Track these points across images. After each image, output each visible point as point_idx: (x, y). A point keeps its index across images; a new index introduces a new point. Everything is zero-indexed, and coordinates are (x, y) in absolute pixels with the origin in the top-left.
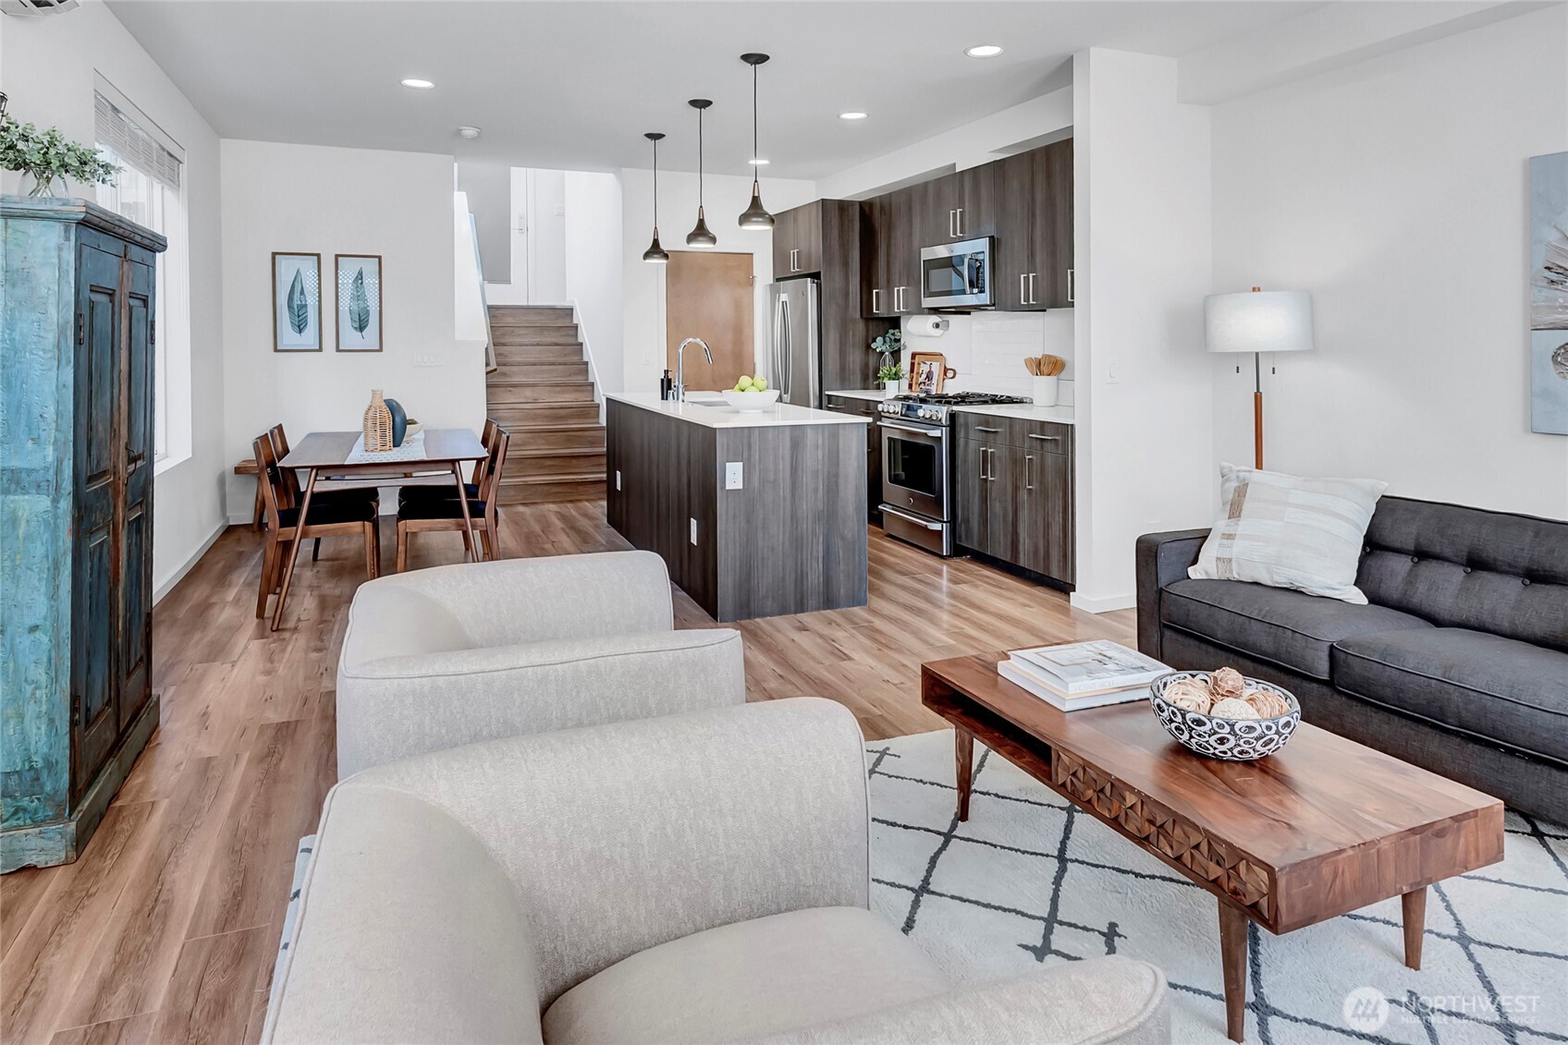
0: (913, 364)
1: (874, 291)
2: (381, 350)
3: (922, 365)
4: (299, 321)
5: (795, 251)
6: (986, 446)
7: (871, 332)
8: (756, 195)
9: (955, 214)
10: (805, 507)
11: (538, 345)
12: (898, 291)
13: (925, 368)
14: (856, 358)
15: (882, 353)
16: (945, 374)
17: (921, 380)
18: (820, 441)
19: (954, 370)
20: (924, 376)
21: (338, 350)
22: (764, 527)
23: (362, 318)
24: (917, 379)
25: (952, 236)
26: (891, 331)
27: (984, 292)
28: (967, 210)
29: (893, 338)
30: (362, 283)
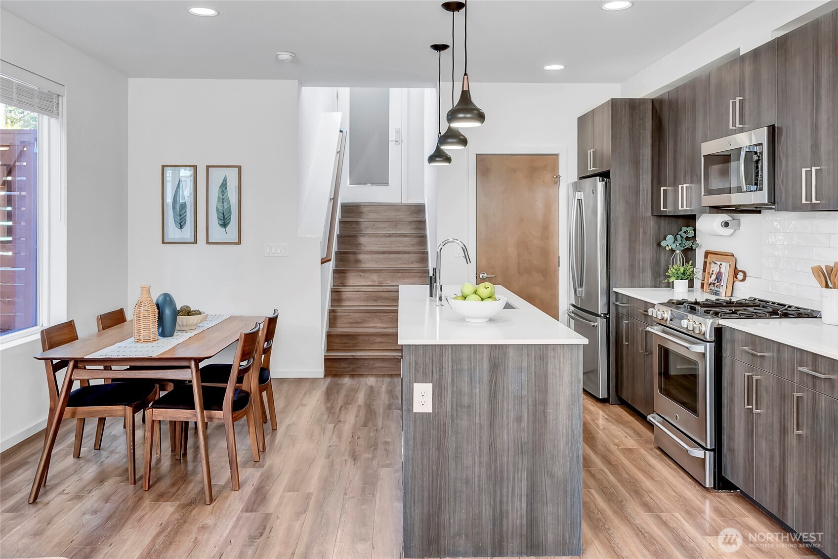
0: (705, 263)
1: (662, 188)
2: (239, 242)
3: (713, 265)
4: (181, 219)
5: (592, 151)
6: (753, 371)
7: (662, 230)
8: (466, 89)
9: (734, 104)
10: (505, 436)
11: (390, 236)
12: (682, 188)
13: (715, 268)
14: (646, 255)
15: (672, 251)
16: (735, 276)
17: (711, 280)
18: (525, 364)
19: (744, 273)
20: (714, 277)
21: (208, 243)
22: (456, 457)
23: (226, 217)
24: (708, 280)
25: (731, 127)
26: (684, 229)
27: (761, 189)
28: (747, 97)
29: (685, 236)
30: (226, 188)
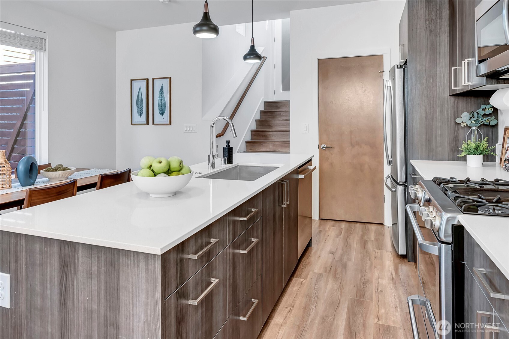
2: (170, 124)
3: (508, 140)
4: (140, 111)
12: (465, 63)
17: (506, 156)
21: (154, 124)
23: (163, 108)
24: (504, 156)
26: (483, 107)
30: (163, 91)
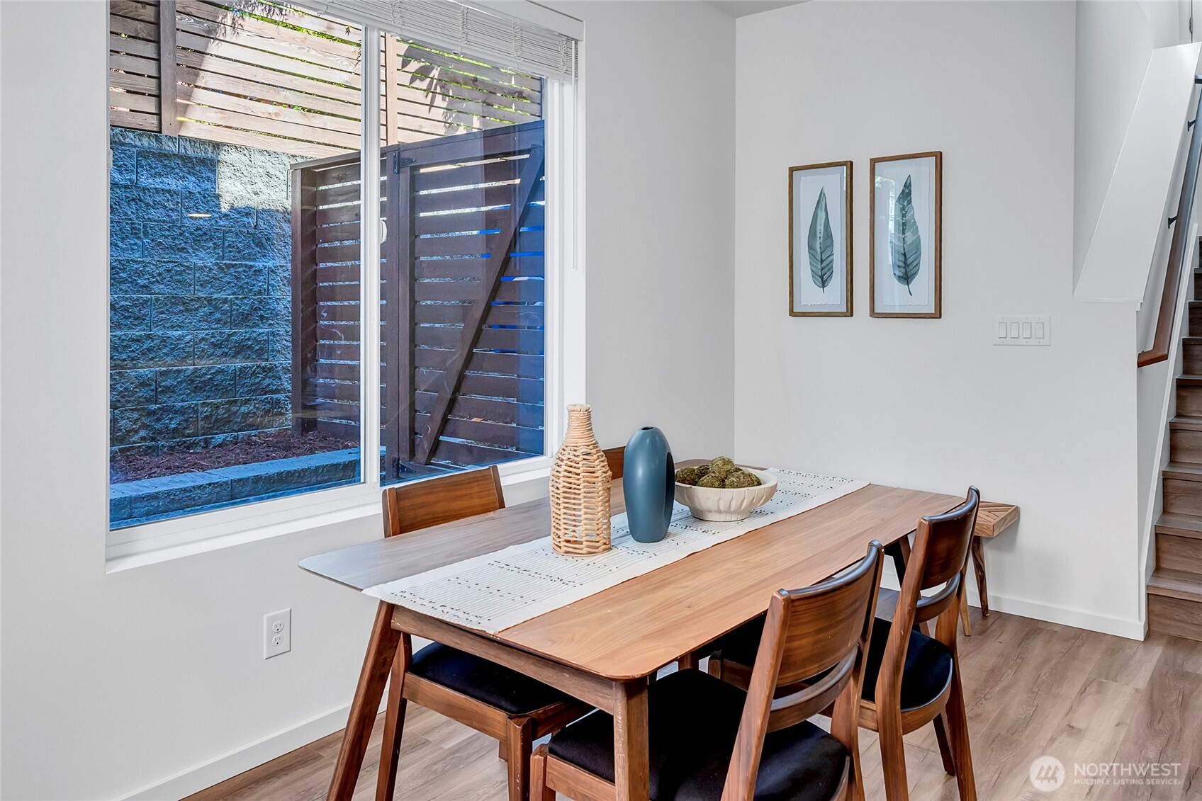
2: (938, 314)
4: (822, 269)
21: (873, 314)
23: (909, 261)
30: (910, 201)
